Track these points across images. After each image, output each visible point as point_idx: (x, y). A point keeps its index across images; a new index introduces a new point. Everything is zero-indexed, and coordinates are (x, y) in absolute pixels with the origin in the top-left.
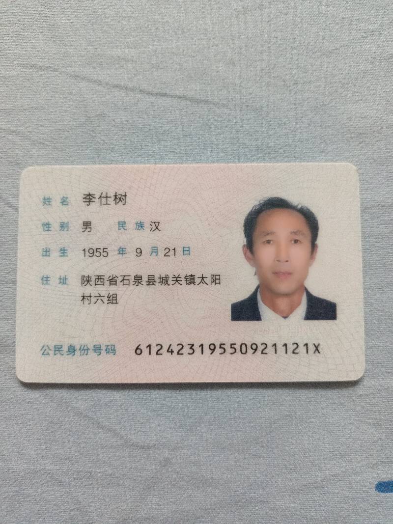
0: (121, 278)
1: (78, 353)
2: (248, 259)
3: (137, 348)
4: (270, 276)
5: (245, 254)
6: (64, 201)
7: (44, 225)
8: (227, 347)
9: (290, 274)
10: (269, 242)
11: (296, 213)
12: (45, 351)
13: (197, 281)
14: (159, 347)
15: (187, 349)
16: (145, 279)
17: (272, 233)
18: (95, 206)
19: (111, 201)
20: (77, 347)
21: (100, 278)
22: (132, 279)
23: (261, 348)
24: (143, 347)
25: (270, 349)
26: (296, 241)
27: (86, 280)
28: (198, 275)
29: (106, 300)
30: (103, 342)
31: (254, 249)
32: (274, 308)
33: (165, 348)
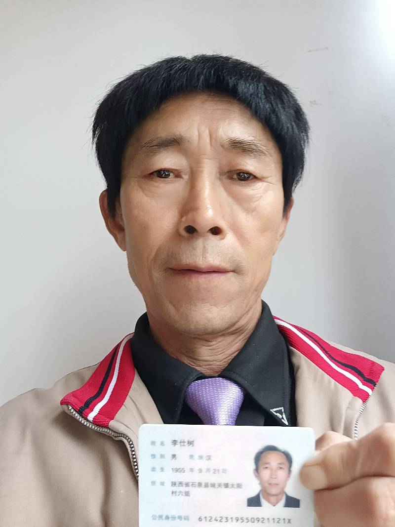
0: (191, 484)
1: (170, 519)
2: (256, 476)
3: (200, 518)
4: (267, 485)
5: (254, 473)
6: (162, 444)
7: (152, 455)
8: (244, 519)
9: (277, 484)
10: (267, 468)
11: (281, 453)
12: (154, 518)
13: (230, 486)
14: (210, 518)
15: (224, 520)
16: (203, 485)
17: (268, 463)
18: (178, 446)
19: (186, 444)
20: (170, 516)
21: (181, 483)
22: (197, 484)
23: (261, 520)
24: (202, 518)
25: (266, 521)
26: (281, 468)
27: (174, 484)
28: (230, 484)
29: (184, 494)
30: (183, 514)
31: (259, 471)
32: (269, 501)
33: (213, 519)
